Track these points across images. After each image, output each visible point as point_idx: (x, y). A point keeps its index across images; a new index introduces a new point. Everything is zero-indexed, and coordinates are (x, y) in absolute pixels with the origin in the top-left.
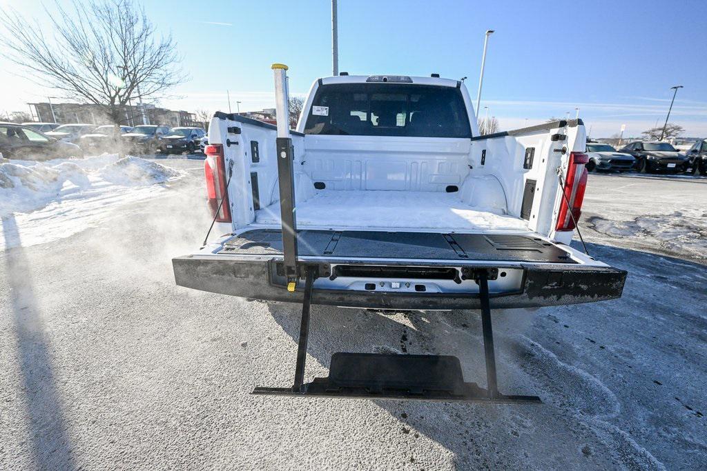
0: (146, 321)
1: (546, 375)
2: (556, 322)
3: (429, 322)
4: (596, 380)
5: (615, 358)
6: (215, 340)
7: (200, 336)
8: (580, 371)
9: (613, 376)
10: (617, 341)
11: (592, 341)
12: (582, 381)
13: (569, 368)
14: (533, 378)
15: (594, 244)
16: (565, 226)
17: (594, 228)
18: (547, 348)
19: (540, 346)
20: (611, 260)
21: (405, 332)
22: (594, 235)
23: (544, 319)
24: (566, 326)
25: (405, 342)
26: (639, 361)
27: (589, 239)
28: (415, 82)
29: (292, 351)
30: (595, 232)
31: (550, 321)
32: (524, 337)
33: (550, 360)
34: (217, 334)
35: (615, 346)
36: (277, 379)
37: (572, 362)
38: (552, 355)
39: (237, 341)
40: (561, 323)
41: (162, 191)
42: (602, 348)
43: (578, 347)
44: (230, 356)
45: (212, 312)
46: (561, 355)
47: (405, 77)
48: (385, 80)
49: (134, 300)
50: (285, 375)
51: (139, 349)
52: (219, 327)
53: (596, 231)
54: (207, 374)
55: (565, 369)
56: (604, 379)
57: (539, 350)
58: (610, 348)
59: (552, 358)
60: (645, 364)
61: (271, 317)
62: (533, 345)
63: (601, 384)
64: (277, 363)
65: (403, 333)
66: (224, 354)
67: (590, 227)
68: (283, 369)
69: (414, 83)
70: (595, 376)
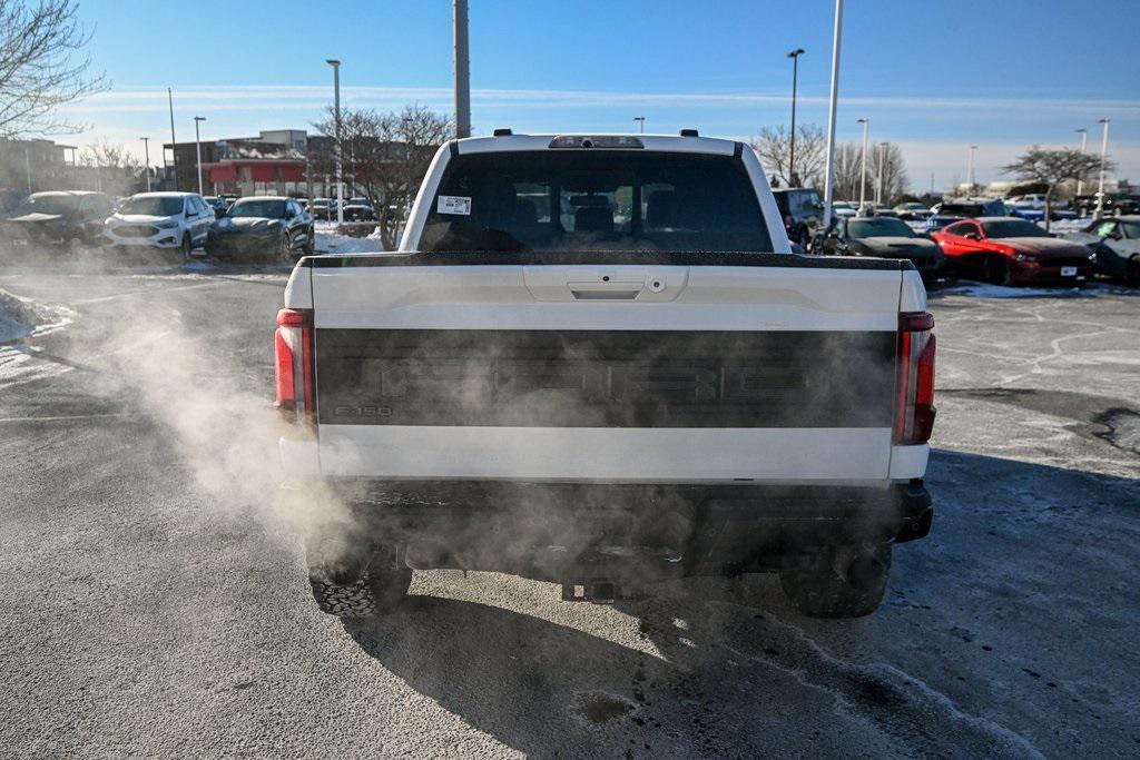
0: (85, 656)
1: (923, 734)
2: (967, 640)
3: (693, 645)
4: (1021, 740)
5: (1072, 703)
6: (243, 687)
7: (210, 680)
8: (994, 726)
9: (1057, 733)
10: (1089, 673)
11: (1034, 675)
12: (993, 742)
13: (972, 721)
14: (897, 738)
15: (1098, 476)
16: (908, 435)
17: (1109, 437)
18: (936, 688)
19: (922, 685)
20: (1126, 511)
21: (642, 665)
22: (1103, 455)
23: (943, 635)
24: (986, 648)
25: (642, 683)
26: (1120, 706)
27: (1089, 463)
28: (648, 147)
29: (407, 705)
30: (1108, 447)
31: (954, 639)
32: (892, 669)
33: (938, 709)
34: (246, 676)
35: (1080, 682)
36: (384, 750)
37: (981, 711)
38: (944, 700)
39: (289, 688)
40: (977, 641)
41: (24, 364)
42: (1052, 685)
43: (1001, 685)
44: (280, 714)
45: (223, 636)
46: (962, 700)
47: (628, 138)
48: (587, 144)
49: (44, 614)
50: (399, 743)
51: (91, 706)
52: (244, 663)
53: (1112, 444)
54: (242, 744)
55: (963, 723)
56: (1038, 739)
57: (919, 692)
58: (1066, 686)
59: (944, 706)
60: (1130, 712)
61: (352, 643)
62: (907, 683)
63: (1028, 745)
64: (378, 726)
65: (637, 667)
66: (268, 711)
67: (1099, 435)
68: (394, 734)
69: (646, 149)
70: (1021, 734)
